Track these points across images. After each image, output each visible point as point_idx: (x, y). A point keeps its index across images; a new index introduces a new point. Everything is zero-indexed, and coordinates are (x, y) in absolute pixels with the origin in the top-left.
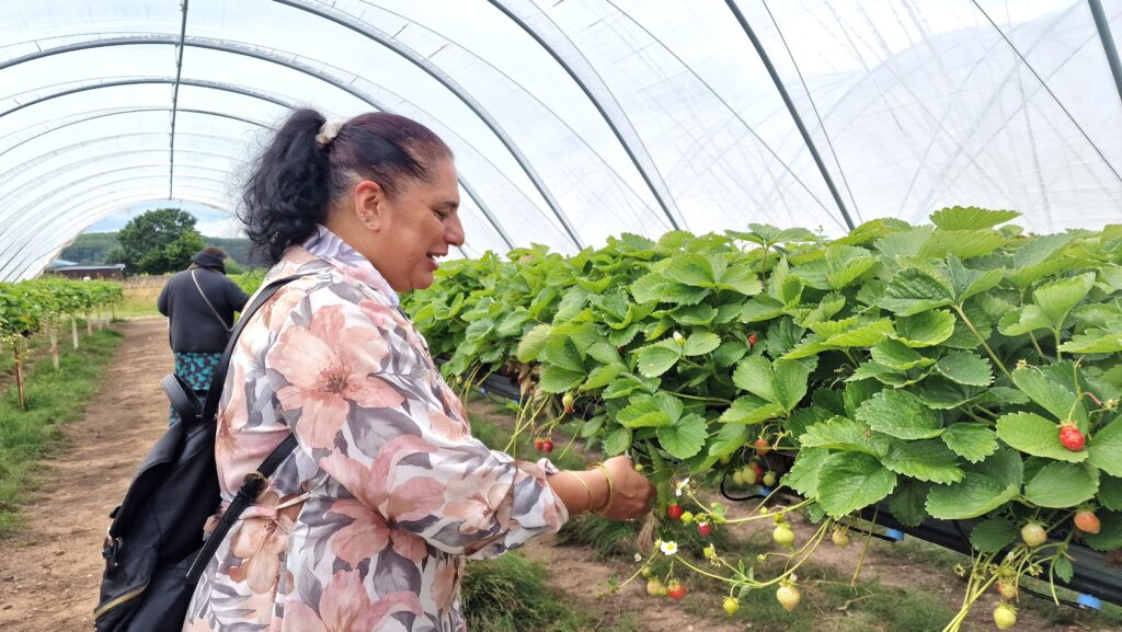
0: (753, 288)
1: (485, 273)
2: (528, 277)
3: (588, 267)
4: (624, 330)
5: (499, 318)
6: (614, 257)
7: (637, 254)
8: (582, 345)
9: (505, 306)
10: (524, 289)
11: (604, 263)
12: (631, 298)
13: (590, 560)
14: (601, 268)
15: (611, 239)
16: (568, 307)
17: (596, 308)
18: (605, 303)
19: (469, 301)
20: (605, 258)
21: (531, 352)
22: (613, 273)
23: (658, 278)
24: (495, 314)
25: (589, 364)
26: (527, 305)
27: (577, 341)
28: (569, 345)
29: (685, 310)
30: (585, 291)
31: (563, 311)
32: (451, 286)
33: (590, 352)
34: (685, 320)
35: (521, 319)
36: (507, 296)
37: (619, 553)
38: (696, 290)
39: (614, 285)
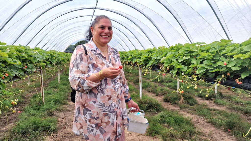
0: (196, 50)
1: (154, 50)
2: (162, 51)
3: (172, 49)
4: (177, 57)
5: (157, 57)
6: (176, 47)
7: (180, 46)
8: (171, 59)
9: (158, 55)
10: (161, 52)
11: (175, 48)
12: (179, 53)
13: (170, 104)
14: (174, 48)
15: (176, 44)
16: (169, 54)
17: (173, 54)
18: (174, 53)
19: (152, 55)
20: (175, 47)
21: (163, 61)
22: (176, 49)
23: (183, 49)
24: (157, 56)
25: (172, 62)
26: (162, 55)
27: (170, 58)
28: (169, 59)
29: (186, 53)
30: (171, 52)
31: (168, 55)
32: (148, 53)
33: (172, 60)
34: (186, 55)
35: (161, 57)
36: (159, 53)
37: (175, 104)
38: (188, 51)
39: (176, 51)
